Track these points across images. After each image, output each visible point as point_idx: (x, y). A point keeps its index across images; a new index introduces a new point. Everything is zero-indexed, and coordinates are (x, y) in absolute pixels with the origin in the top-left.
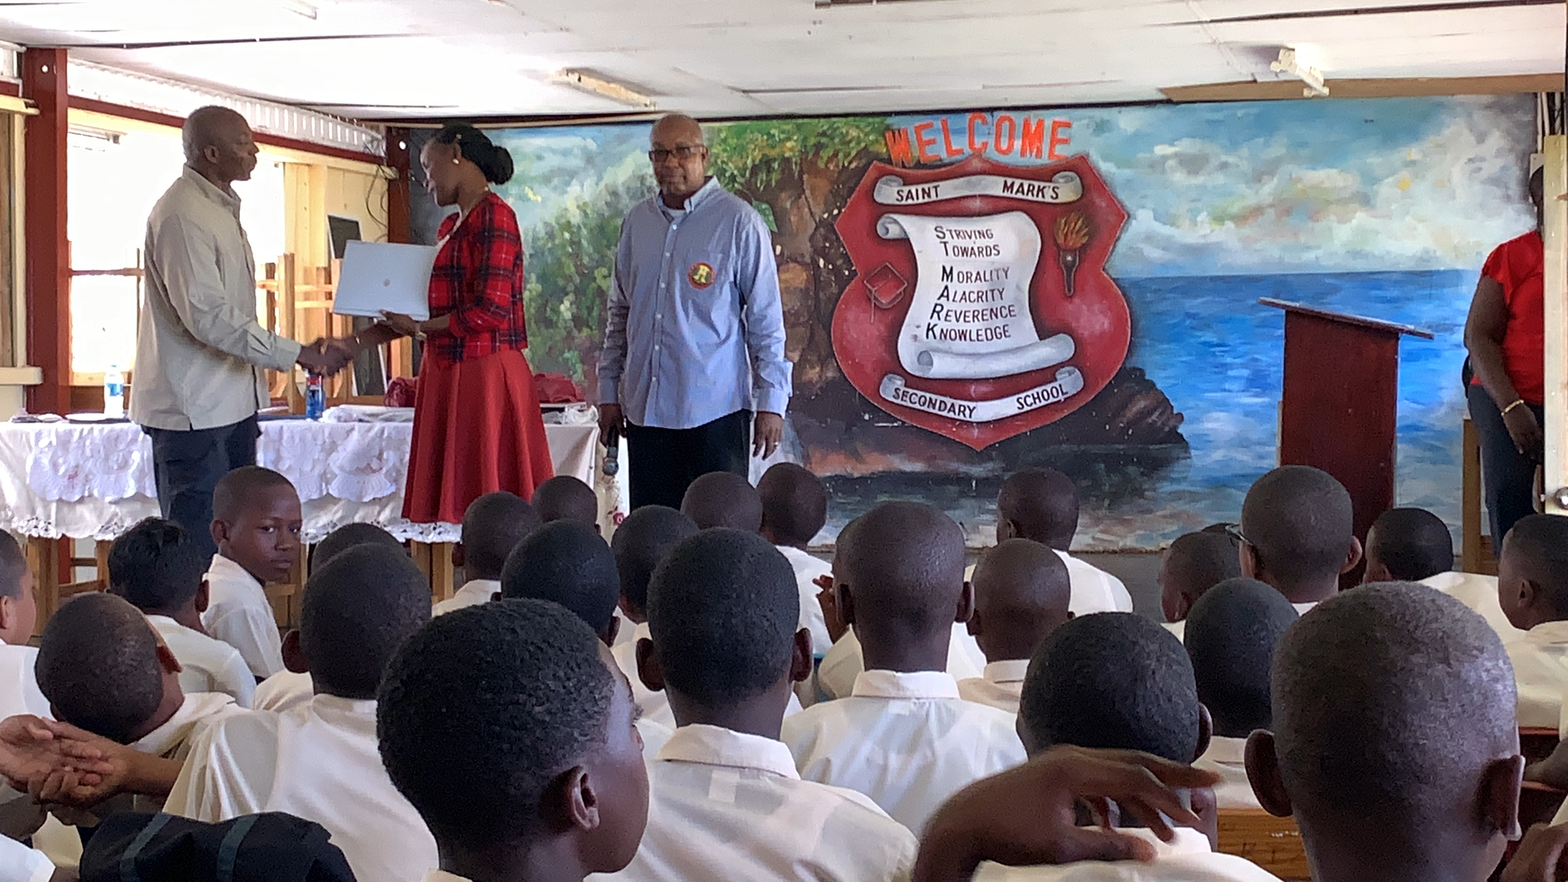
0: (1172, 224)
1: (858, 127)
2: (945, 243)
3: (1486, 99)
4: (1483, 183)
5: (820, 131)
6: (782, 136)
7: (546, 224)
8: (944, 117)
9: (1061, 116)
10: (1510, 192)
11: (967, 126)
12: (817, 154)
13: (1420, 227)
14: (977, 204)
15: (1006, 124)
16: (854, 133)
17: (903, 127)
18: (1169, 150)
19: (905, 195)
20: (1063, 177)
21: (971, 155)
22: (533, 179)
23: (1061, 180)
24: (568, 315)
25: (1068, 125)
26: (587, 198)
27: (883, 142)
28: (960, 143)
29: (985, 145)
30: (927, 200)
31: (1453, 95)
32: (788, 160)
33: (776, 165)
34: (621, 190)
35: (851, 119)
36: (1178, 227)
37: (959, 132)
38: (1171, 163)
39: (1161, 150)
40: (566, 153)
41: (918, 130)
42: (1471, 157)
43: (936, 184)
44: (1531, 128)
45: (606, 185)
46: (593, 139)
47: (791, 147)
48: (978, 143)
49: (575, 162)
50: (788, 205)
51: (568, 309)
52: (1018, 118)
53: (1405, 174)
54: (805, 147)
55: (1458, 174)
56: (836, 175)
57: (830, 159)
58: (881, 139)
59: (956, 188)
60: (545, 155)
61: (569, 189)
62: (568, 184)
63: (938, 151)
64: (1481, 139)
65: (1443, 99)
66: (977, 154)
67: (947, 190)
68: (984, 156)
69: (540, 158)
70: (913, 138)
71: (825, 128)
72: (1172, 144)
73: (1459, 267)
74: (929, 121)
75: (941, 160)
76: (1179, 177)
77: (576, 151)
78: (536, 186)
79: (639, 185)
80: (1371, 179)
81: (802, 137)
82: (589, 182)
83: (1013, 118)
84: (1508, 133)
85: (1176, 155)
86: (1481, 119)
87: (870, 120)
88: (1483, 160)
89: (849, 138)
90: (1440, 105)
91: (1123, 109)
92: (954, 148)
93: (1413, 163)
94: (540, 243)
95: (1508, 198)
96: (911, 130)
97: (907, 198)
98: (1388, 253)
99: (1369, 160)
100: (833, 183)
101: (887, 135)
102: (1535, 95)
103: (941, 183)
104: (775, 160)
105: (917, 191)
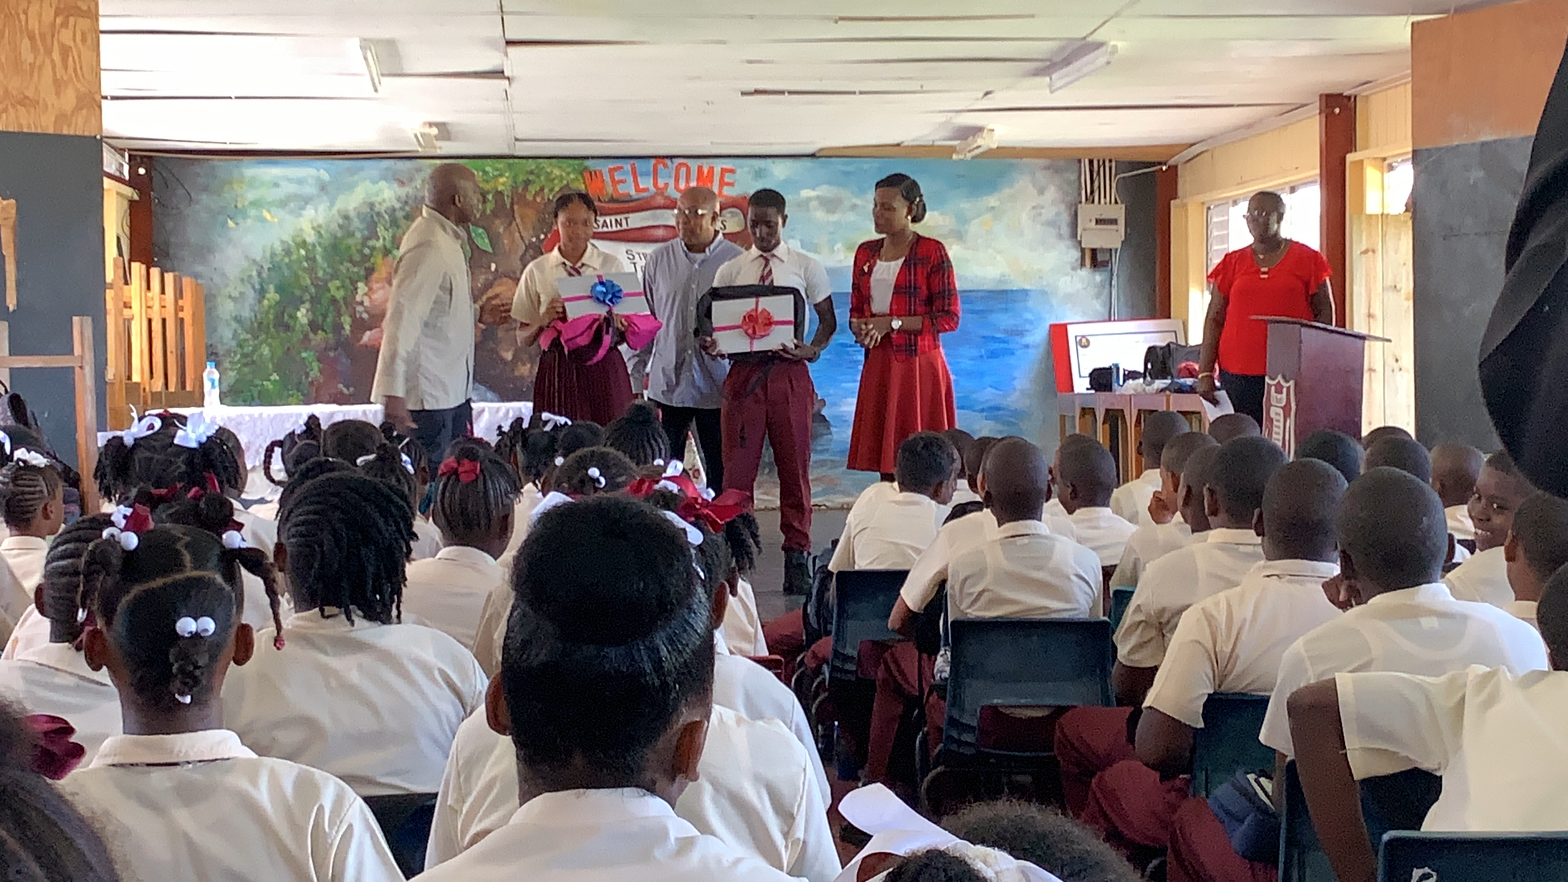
0: (816, 252)
1: (560, 168)
2: (634, 264)
3: (1042, 162)
4: (1042, 225)
5: (529, 169)
6: (496, 173)
7: (282, 242)
8: (632, 161)
9: (728, 164)
10: (1062, 232)
11: (652, 169)
12: (525, 189)
13: (999, 257)
14: (660, 233)
15: (683, 170)
16: (557, 172)
17: (598, 168)
18: (812, 193)
19: (600, 224)
20: (731, 212)
21: (656, 194)
22: (269, 203)
23: (729, 215)
24: (305, 321)
25: (732, 171)
26: (321, 220)
27: (582, 181)
28: (646, 183)
29: (667, 185)
30: (619, 228)
31: (1021, 158)
32: (501, 193)
33: (490, 197)
34: (352, 214)
35: (554, 161)
36: (819, 253)
37: (647, 174)
38: (814, 204)
39: (806, 193)
40: (300, 182)
41: (611, 171)
42: (1034, 204)
43: (626, 215)
44: (1077, 184)
45: (339, 211)
46: (325, 170)
47: (503, 183)
48: (661, 183)
49: (310, 190)
50: (501, 230)
51: (303, 316)
52: (694, 164)
53: (988, 216)
54: (515, 182)
55: (1025, 217)
56: (543, 207)
57: (537, 194)
58: (580, 178)
59: (642, 219)
60: (282, 183)
61: (304, 212)
62: (303, 208)
63: (628, 189)
64: (1041, 191)
65: (1014, 161)
66: (661, 192)
67: (636, 220)
68: (666, 194)
69: (276, 185)
70: (607, 178)
71: (533, 167)
72: (814, 189)
73: (1027, 287)
74: (619, 165)
75: (631, 196)
76: (820, 215)
77: (310, 181)
78: (273, 209)
79: (368, 210)
80: (963, 219)
81: (513, 174)
82: (322, 208)
83: (689, 164)
84: (1060, 188)
85: (818, 197)
86: (1042, 177)
87: (571, 161)
88: (1043, 207)
89: (553, 176)
90: (1012, 165)
91: (776, 160)
92: (641, 186)
93: (993, 208)
94: (278, 259)
95: (1060, 236)
96: (605, 171)
97: (603, 226)
98: (976, 276)
99: (962, 205)
100: (538, 212)
101: (585, 174)
102: (1080, 161)
103: (631, 215)
104: (488, 192)
105: (611, 221)
